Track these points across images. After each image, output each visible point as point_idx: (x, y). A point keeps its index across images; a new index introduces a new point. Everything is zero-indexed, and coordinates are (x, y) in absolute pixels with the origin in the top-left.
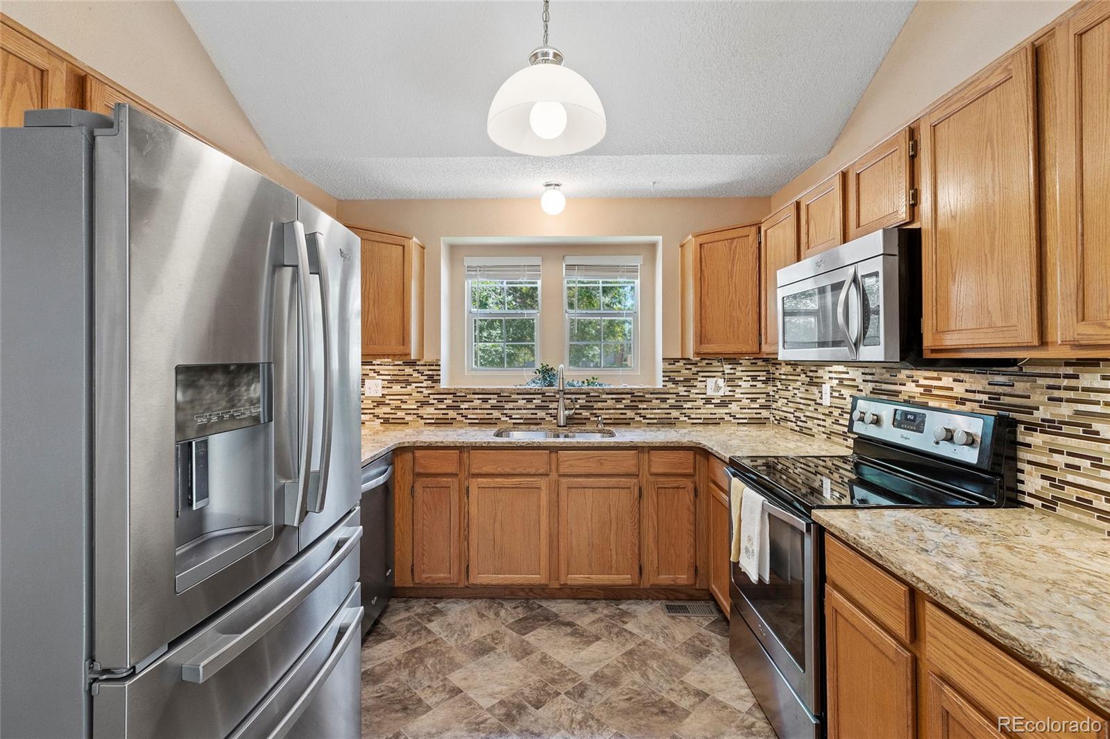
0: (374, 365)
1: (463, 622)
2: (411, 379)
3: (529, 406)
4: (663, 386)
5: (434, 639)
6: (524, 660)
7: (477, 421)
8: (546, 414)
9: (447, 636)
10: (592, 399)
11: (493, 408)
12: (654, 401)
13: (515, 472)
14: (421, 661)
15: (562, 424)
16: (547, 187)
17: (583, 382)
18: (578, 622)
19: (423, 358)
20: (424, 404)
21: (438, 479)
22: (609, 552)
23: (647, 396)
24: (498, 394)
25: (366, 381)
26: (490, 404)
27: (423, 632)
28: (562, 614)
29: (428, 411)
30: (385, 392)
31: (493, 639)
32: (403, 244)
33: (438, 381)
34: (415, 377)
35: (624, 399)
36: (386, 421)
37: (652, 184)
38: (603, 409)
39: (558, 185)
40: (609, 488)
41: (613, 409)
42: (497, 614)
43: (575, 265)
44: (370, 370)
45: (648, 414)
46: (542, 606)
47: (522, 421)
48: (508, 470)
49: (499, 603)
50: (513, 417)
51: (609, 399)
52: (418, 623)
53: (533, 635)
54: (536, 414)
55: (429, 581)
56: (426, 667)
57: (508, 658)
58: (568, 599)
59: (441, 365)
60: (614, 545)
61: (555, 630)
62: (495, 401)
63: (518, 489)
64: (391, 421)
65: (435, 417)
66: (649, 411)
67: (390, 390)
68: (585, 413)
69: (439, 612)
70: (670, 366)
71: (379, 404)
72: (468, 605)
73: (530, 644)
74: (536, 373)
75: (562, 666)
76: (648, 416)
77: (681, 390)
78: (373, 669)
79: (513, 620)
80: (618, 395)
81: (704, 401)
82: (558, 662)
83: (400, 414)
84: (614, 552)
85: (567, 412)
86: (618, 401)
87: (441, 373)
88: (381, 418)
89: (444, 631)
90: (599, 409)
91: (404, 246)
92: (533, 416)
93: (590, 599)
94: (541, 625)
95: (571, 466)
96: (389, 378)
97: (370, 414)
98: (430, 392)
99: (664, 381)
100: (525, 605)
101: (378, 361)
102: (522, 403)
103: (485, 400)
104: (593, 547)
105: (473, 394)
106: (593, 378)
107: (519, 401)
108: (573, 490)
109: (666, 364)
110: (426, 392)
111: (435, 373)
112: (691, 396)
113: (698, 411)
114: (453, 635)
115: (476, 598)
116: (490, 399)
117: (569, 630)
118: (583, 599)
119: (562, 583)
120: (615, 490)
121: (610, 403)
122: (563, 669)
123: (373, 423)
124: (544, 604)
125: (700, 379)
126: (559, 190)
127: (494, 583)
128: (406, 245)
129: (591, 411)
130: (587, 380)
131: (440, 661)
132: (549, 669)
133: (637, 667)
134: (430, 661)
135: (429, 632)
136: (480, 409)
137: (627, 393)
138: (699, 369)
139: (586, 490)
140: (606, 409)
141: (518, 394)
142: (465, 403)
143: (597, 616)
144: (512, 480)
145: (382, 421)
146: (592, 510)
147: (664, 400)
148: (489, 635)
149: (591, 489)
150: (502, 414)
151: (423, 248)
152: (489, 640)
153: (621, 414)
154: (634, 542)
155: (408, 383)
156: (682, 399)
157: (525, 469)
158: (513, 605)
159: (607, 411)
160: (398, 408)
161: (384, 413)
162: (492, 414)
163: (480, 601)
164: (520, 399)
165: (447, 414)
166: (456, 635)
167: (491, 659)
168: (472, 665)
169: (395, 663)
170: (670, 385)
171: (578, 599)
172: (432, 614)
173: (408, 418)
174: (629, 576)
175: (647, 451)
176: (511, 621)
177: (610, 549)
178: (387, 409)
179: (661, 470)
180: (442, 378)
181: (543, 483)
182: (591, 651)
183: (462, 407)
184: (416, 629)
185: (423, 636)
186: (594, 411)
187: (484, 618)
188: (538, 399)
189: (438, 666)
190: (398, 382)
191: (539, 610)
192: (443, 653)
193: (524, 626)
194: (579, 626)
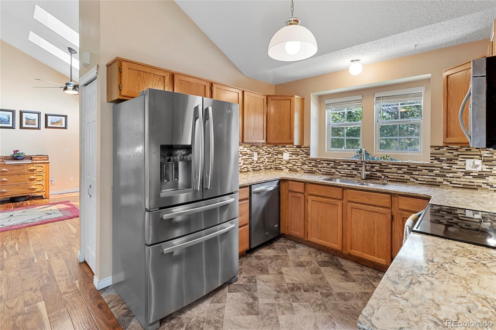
0: (286, 147)
1: (301, 254)
2: (299, 154)
3: (349, 168)
4: (431, 162)
5: (286, 255)
6: (313, 275)
7: (325, 173)
8: (358, 173)
9: (291, 256)
10: (383, 167)
11: (332, 167)
12: (424, 171)
13: (327, 196)
14: (277, 259)
15: (363, 178)
16: (353, 62)
17: (381, 158)
18: (350, 272)
19: (303, 144)
20: (304, 164)
21: (297, 194)
22: (373, 245)
23: (418, 167)
24: (334, 162)
25: (284, 153)
26: (330, 166)
27: (284, 252)
28: (345, 266)
29: (305, 167)
30: (290, 158)
31: (307, 263)
32: (290, 99)
33: (309, 155)
34: (301, 153)
35: (403, 168)
36: (290, 170)
37: (414, 46)
38: (390, 173)
39: (358, 60)
40: (374, 212)
41: (396, 173)
42: (316, 256)
43: (381, 97)
44: (285, 149)
45: (419, 178)
46: (338, 260)
47: (345, 175)
48: (324, 195)
49: (320, 252)
50: (341, 172)
51: (393, 167)
52: (285, 248)
53: (325, 268)
54: (352, 172)
55: (293, 234)
56: (277, 262)
57: (308, 272)
58: (354, 262)
59: (311, 148)
60: (376, 242)
61: (336, 271)
62: (333, 165)
63: (328, 204)
64: (292, 170)
65: (308, 169)
66: (420, 176)
67: (292, 157)
68: (379, 174)
69: (295, 247)
70: (436, 151)
71: (288, 163)
72: (307, 249)
73: (321, 271)
74: (357, 152)
75: (328, 283)
76: (419, 179)
77: (445, 165)
78: (261, 256)
79: (321, 260)
80: (400, 166)
81: (464, 173)
82: (327, 282)
83: (295, 167)
84: (376, 246)
85: (366, 173)
86: (400, 169)
87: (310, 151)
88: (289, 168)
89: (291, 254)
90: (387, 172)
91: (290, 100)
92: (351, 173)
93: (365, 266)
94: (331, 266)
95: (353, 197)
96: (291, 152)
97: (285, 166)
98: (306, 159)
99: (431, 159)
100: (331, 257)
101: (287, 146)
102: (345, 166)
103: (328, 164)
104: (364, 239)
105: (324, 161)
106: (387, 156)
107: (344, 165)
108: (354, 209)
109: (433, 149)
110: (305, 159)
111: (308, 151)
112: (453, 170)
113: (459, 179)
114: (294, 256)
115: (312, 247)
116: (331, 163)
117: (343, 273)
118: (361, 264)
119: (348, 252)
120: (377, 214)
121: (394, 170)
122: (327, 285)
123: (286, 170)
124: (340, 260)
125: (460, 159)
126: (359, 62)
127: (318, 242)
128: (291, 99)
129: (382, 173)
130: (383, 157)
131: (282, 262)
132: (321, 282)
133: (364, 300)
134: (279, 261)
135: (286, 252)
136: (326, 168)
137: (405, 165)
138: (459, 153)
139: (361, 210)
140: (391, 173)
141: (343, 162)
142: (320, 165)
143: (362, 273)
144: (325, 199)
145: (289, 169)
146: (364, 221)
147: (431, 171)
148: (307, 261)
149: (364, 211)
150: (336, 171)
151: (303, 99)
152: (305, 263)
153: (401, 176)
154: (388, 244)
155: (298, 155)
156: (445, 171)
157: (331, 195)
158: (326, 255)
159: (392, 174)
160: (294, 165)
161: (290, 167)
162: (331, 170)
163: (313, 249)
164: (344, 164)
165: (313, 169)
166: (295, 257)
167: (301, 269)
168: (293, 268)
169: (268, 257)
170: (436, 162)
171: (358, 263)
172: (291, 247)
173: (298, 169)
174: (385, 261)
175: (397, 196)
176: (320, 260)
177: (374, 244)
178: (290, 165)
179: (405, 208)
180: (311, 153)
181: (339, 203)
182: (346, 284)
183: (319, 166)
184: (283, 249)
185: (283, 252)
186: (384, 174)
187: (310, 255)
188: (353, 165)
189: (281, 263)
190: (294, 154)
191: (335, 261)
192: (286, 260)
193: (324, 264)
194: (349, 273)
